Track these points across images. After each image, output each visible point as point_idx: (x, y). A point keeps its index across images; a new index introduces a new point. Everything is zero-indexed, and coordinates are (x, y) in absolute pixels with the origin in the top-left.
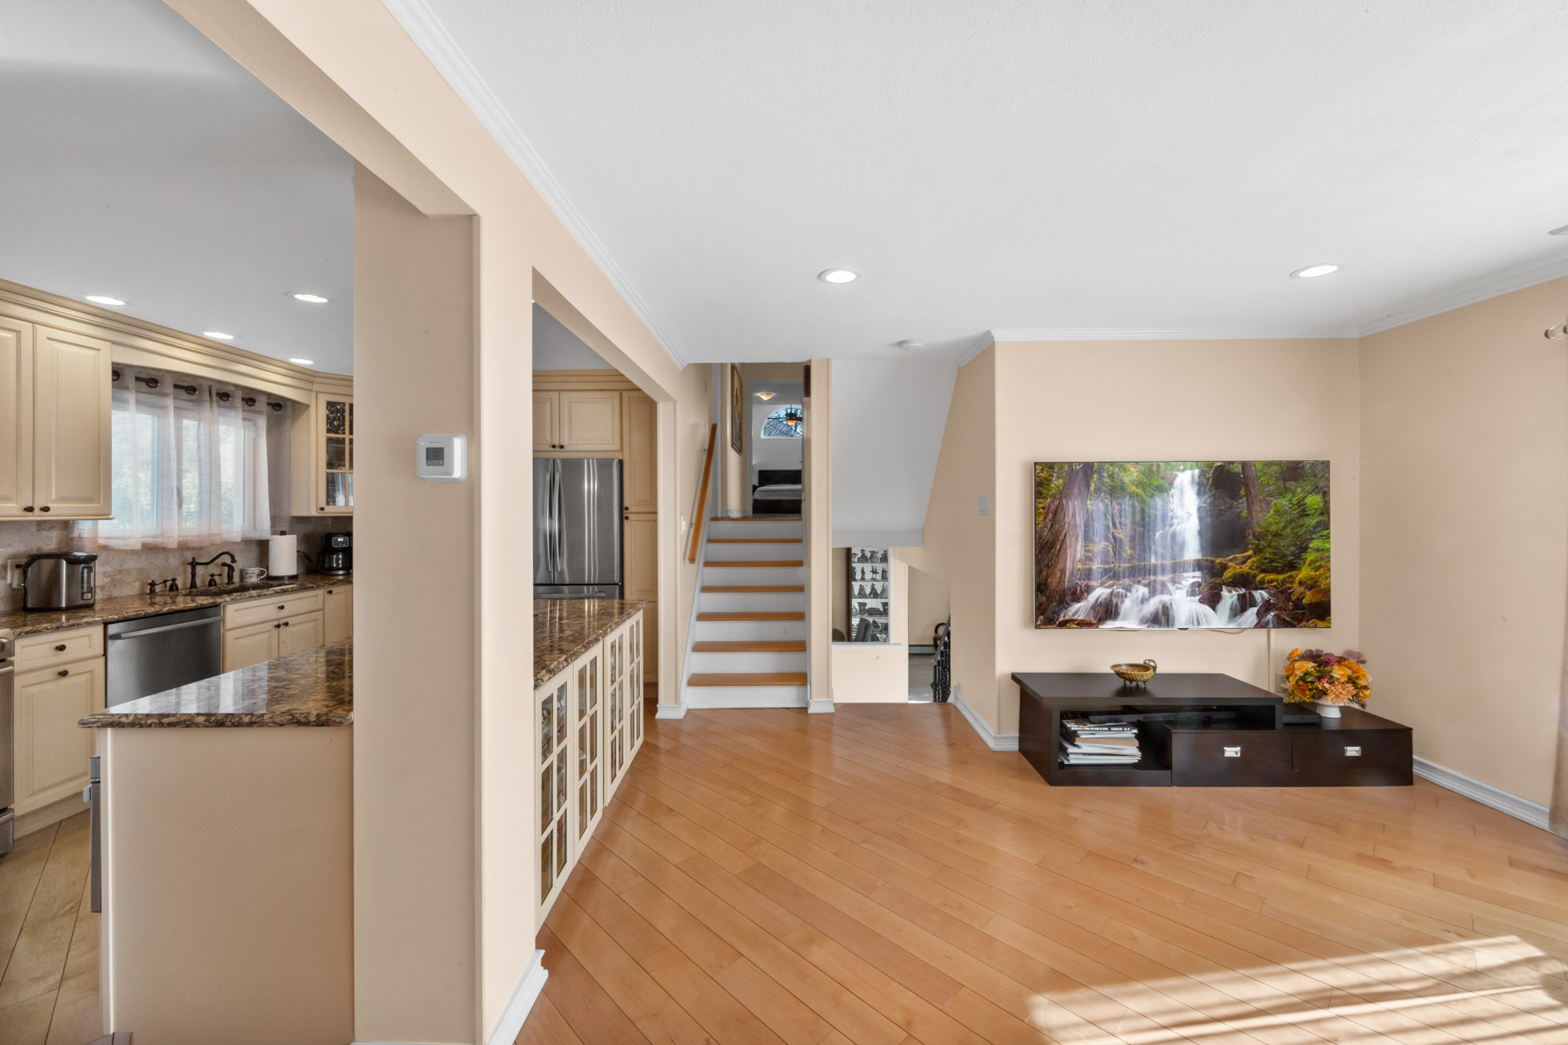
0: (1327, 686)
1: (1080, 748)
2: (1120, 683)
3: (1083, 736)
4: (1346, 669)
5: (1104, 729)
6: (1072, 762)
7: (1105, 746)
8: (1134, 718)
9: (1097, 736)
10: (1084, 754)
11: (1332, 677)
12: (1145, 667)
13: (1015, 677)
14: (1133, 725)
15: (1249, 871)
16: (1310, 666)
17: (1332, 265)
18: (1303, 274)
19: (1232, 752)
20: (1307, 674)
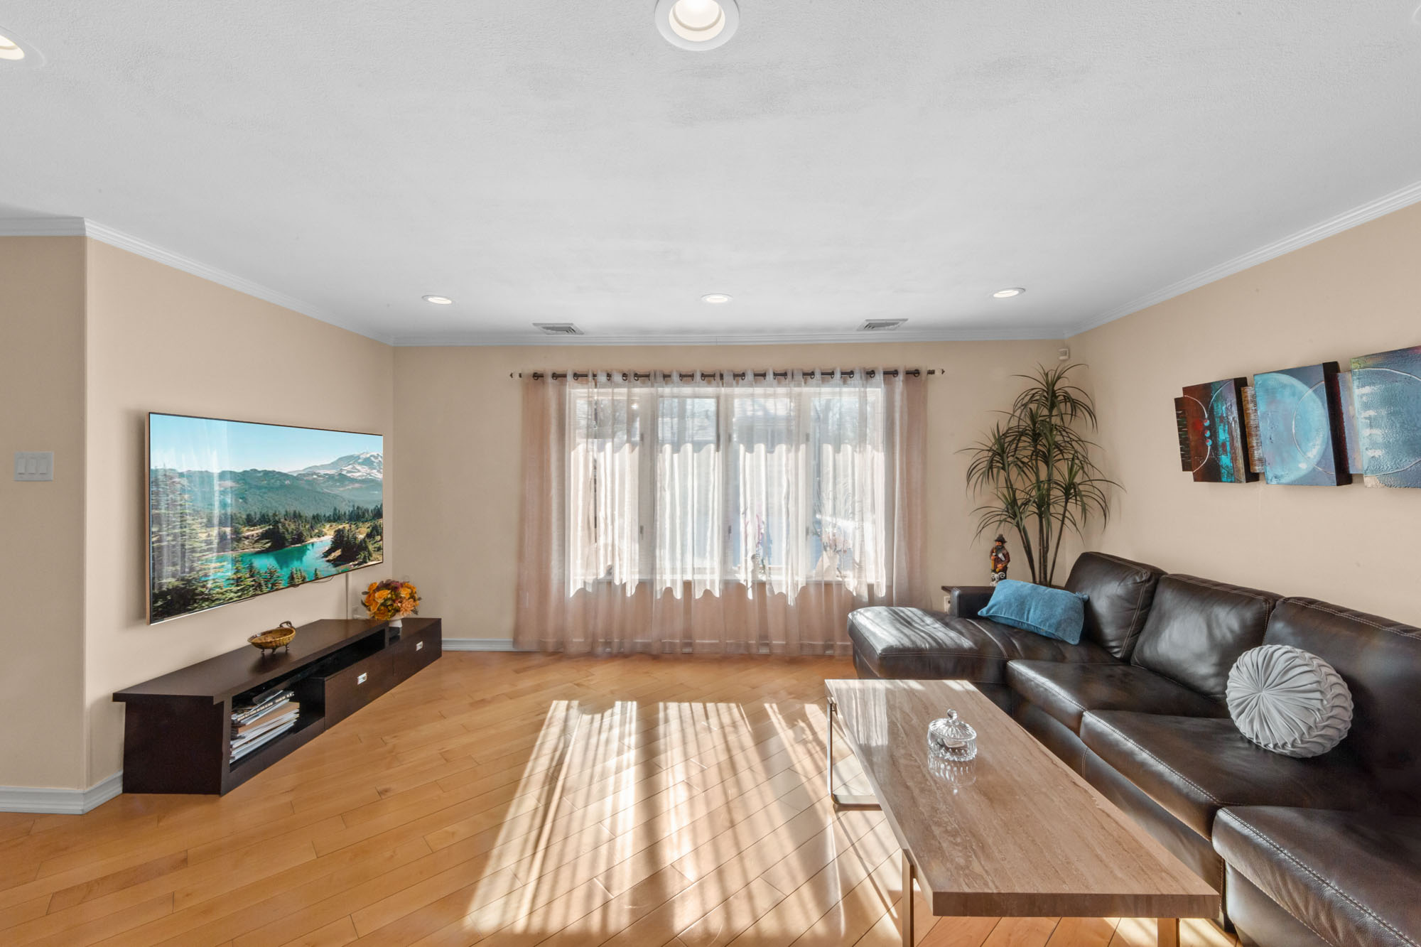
0: (399, 605)
1: (244, 738)
2: (258, 653)
3: (249, 723)
4: (407, 589)
5: (269, 705)
6: (237, 758)
7: (265, 724)
8: (284, 684)
9: (260, 716)
10: (251, 741)
11: (401, 597)
12: (282, 631)
13: (117, 697)
14: (286, 690)
15: (443, 748)
16: (386, 593)
17: (448, 299)
18: (430, 299)
19: (362, 679)
20: (386, 600)
